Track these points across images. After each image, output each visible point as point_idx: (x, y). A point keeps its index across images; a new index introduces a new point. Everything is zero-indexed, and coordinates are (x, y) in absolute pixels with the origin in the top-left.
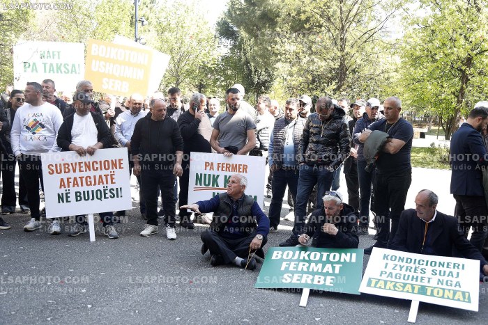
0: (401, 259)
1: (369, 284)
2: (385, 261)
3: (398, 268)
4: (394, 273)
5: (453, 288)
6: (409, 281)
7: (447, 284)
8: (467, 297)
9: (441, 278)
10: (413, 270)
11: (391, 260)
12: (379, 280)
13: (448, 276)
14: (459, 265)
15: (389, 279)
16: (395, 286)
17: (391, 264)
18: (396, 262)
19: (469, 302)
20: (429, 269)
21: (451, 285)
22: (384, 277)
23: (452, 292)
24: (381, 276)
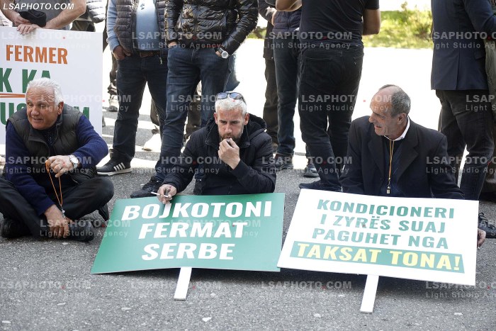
0: (349, 207)
1: (294, 253)
2: (322, 211)
3: (343, 222)
4: (337, 230)
5: (435, 250)
6: (363, 244)
7: (424, 244)
8: (457, 264)
9: (415, 235)
10: (368, 224)
11: (332, 208)
12: (312, 245)
13: (427, 230)
14: (445, 210)
15: (329, 241)
16: (338, 253)
17: (331, 216)
18: (340, 213)
19: (462, 270)
20: (395, 220)
21: (432, 245)
22: (320, 239)
23: (432, 257)
24: (314, 237)
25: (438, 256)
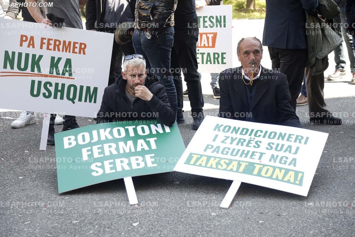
0: (236, 130)
2: (217, 132)
3: (229, 140)
4: (222, 146)
5: (286, 166)
6: (238, 158)
7: (280, 162)
8: (299, 179)
9: (275, 153)
10: (245, 144)
11: (223, 131)
12: (202, 156)
13: (285, 151)
14: (302, 138)
15: (215, 154)
16: (218, 163)
17: (222, 135)
18: (229, 134)
19: (300, 184)
20: (265, 141)
21: (285, 162)
22: (209, 152)
23: (283, 171)
24: (205, 150)
25: (287, 171)
